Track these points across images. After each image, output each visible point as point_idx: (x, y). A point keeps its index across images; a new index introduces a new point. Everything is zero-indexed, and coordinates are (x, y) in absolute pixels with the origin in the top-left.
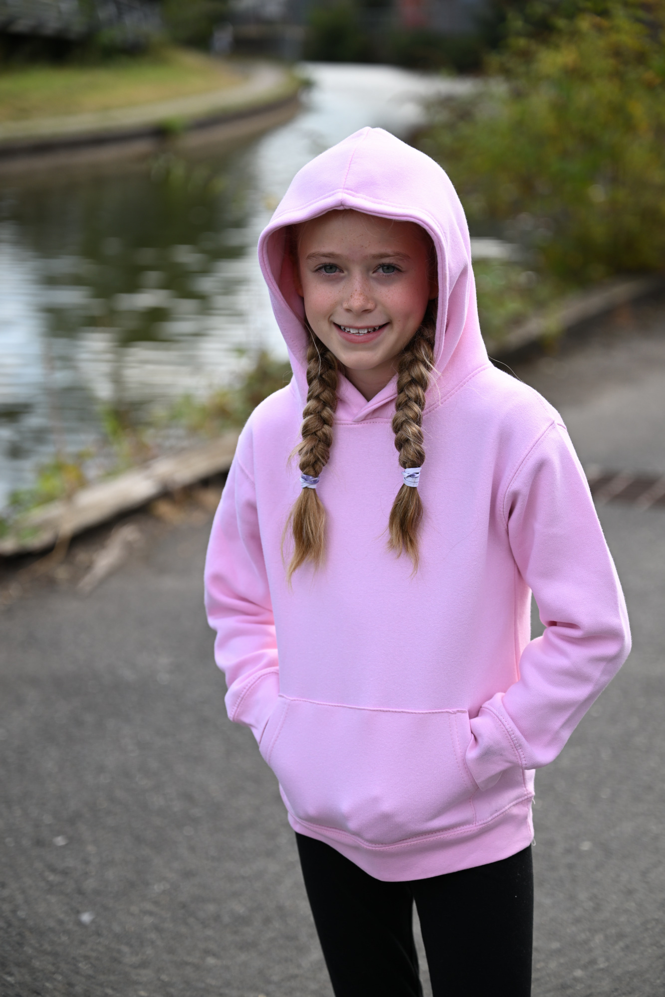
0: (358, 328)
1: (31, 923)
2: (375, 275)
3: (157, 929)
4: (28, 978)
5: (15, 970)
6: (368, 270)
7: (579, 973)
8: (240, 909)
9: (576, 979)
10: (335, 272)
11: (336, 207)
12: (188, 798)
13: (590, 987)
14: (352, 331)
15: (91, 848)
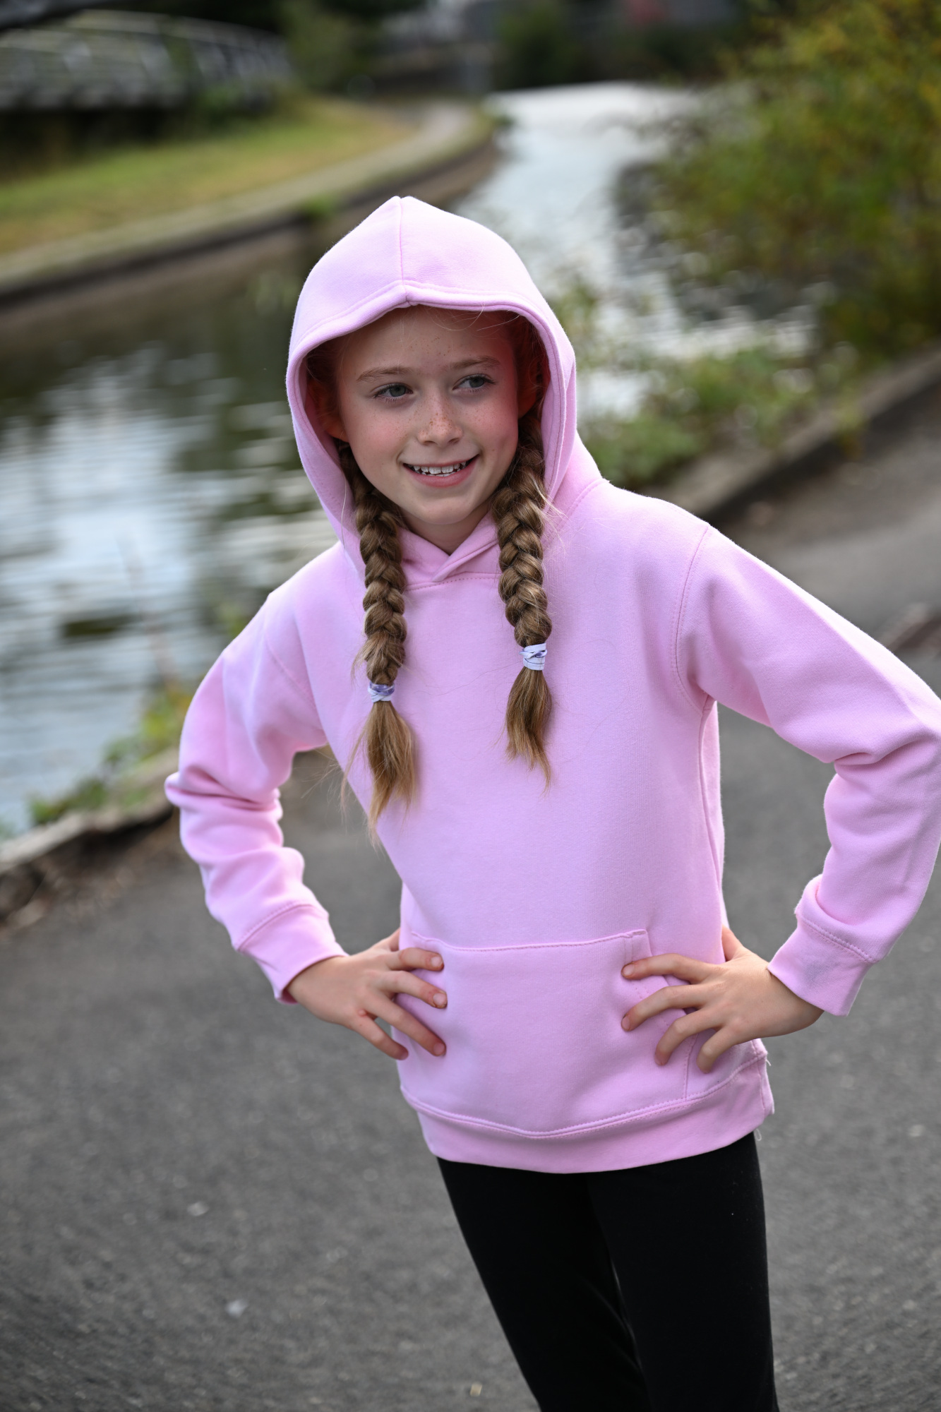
0: (441, 466)
1: (161, 1324)
2: (456, 392)
3: (333, 1312)
4: (160, 1398)
5: (142, 1389)
6: (447, 386)
7: (910, 1305)
8: (442, 1271)
9: (906, 1314)
10: (404, 393)
11: (399, 304)
12: (369, 1130)
13: (926, 1322)
14: (432, 471)
15: (239, 1214)
